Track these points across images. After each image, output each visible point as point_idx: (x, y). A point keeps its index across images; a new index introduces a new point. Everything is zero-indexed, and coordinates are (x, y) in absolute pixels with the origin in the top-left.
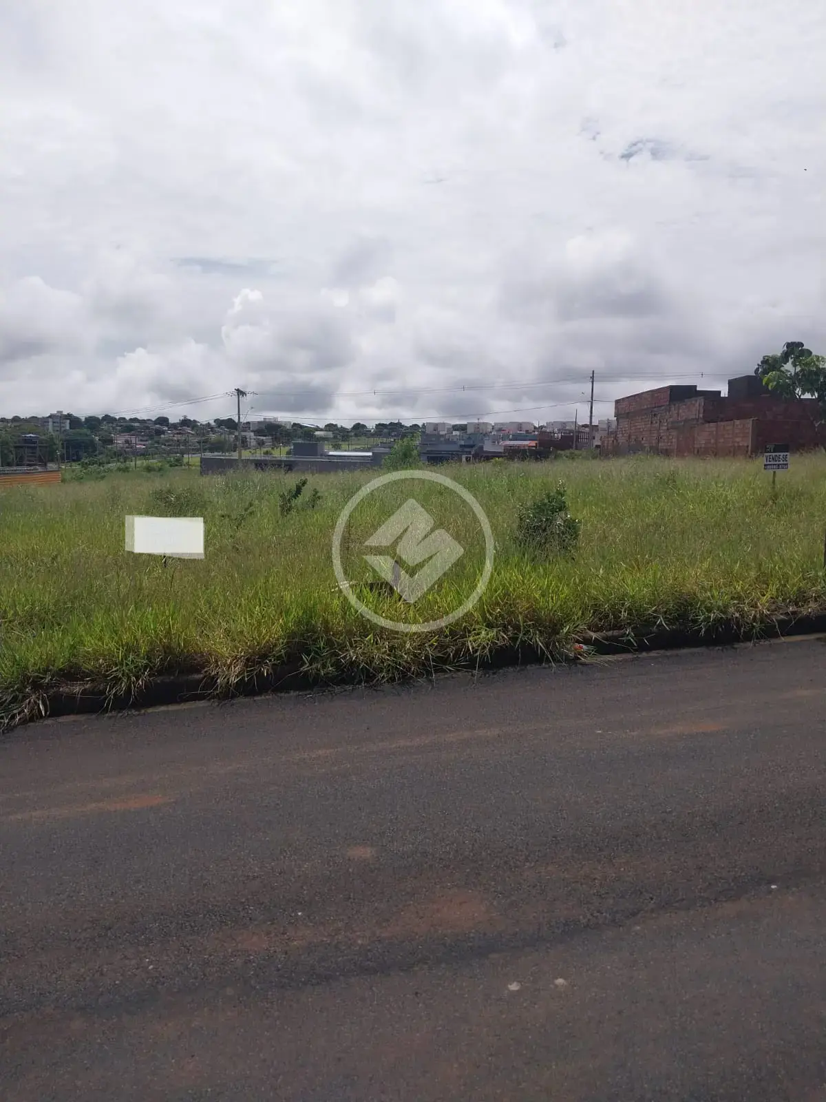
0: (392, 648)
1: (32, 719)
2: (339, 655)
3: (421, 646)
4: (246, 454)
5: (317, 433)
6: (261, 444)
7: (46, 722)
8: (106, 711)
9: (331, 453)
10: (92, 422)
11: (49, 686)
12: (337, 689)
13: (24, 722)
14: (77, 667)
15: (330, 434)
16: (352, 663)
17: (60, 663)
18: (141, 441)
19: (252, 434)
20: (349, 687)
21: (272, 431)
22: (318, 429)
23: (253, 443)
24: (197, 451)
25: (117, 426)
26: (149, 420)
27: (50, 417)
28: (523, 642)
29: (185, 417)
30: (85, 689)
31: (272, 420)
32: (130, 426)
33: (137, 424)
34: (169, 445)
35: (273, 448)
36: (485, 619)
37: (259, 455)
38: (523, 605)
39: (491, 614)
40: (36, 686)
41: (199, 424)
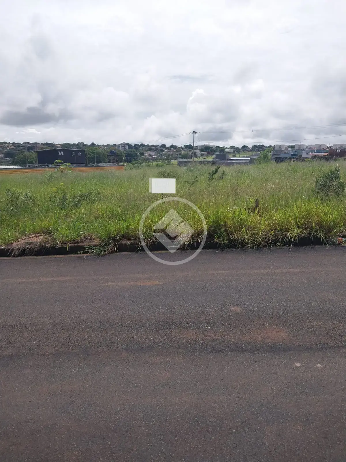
0: (253, 234)
1: (112, 253)
2: (230, 236)
3: (266, 235)
4: (196, 159)
5: (226, 150)
6: (202, 155)
7: (117, 254)
8: (138, 251)
9: (232, 158)
10: (137, 147)
11: (118, 241)
12: (228, 250)
13: (109, 253)
14: (128, 234)
15: (232, 151)
16: (235, 239)
17: (123, 232)
18: (155, 154)
19: (199, 151)
20: (234, 249)
21: (207, 149)
22: (227, 148)
23: (199, 155)
24: (176, 158)
25: (146, 148)
26: (158, 146)
27: (121, 144)
28: (314, 236)
29: (172, 144)
30: (131, 243)
31: (207, 145)
32: (150, 148)
33: (153, 148)
34: (166, 156)
35: (207, 157)
36: (297, 224)
37: (201, 159)
38: (315, 219)
39: (300, 223)
40: (114, 240)
41: (178, 147)
